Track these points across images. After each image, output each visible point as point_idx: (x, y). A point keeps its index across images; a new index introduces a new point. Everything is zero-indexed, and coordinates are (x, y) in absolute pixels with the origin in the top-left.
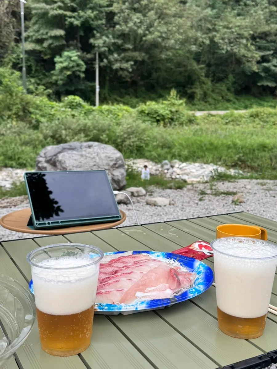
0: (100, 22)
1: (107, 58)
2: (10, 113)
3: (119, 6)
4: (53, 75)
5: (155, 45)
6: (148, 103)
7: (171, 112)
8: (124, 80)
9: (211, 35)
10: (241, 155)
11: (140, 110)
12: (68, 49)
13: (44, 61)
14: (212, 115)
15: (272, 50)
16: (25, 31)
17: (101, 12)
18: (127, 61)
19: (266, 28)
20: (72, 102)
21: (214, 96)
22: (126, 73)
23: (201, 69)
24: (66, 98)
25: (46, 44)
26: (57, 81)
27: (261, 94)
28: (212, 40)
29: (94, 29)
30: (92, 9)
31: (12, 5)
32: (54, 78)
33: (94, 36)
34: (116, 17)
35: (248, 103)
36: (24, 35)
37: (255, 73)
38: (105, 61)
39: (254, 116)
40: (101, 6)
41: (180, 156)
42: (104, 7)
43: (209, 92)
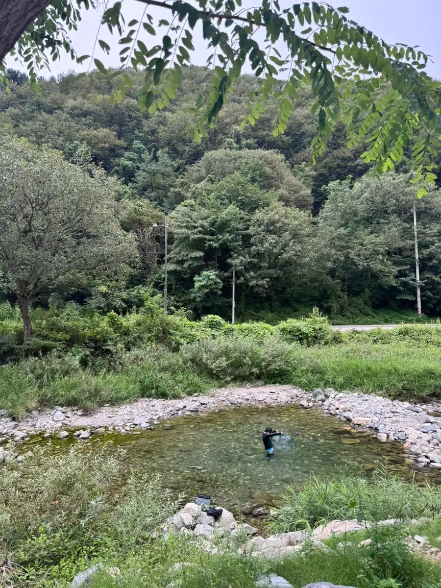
0: (237, 243)
1: (243, 276)
2: (150, 335)
3: (254, 229)
4: (191, 292)
5: (289, 262)
6: (288, 321)
7: (314, 329)
8: (260, 295)
9: (345, 252)
10: (406, 382)
11: (281, 328)
12: (206, 269)
13: (184, 280)
14: (357, 332)
15: (409, 264)
16: (168, 253)
17: (239, 235)
18: (263, 278)
19: (401, 244)
20: (212, 321)
21: (352, 310)
22: (262, 289)
23: (337, 283)
24: (206, 318)
25: (186, 265)
26: (195, 298)
27: (400, 307)
28: (347, 257)
29: (232, 250)
30: (230, 232)
31: (156, 231)
32: (193, 295)
33: (231, 256)
34: (252, 239)
35: (388, 317)
36: (167, 257)
37: (392, 286)
38: (242, 278)
39: (404, 333)
40: (237, 230)
41: (334, 383)
42: (241, 230)
43: (346, 306)
